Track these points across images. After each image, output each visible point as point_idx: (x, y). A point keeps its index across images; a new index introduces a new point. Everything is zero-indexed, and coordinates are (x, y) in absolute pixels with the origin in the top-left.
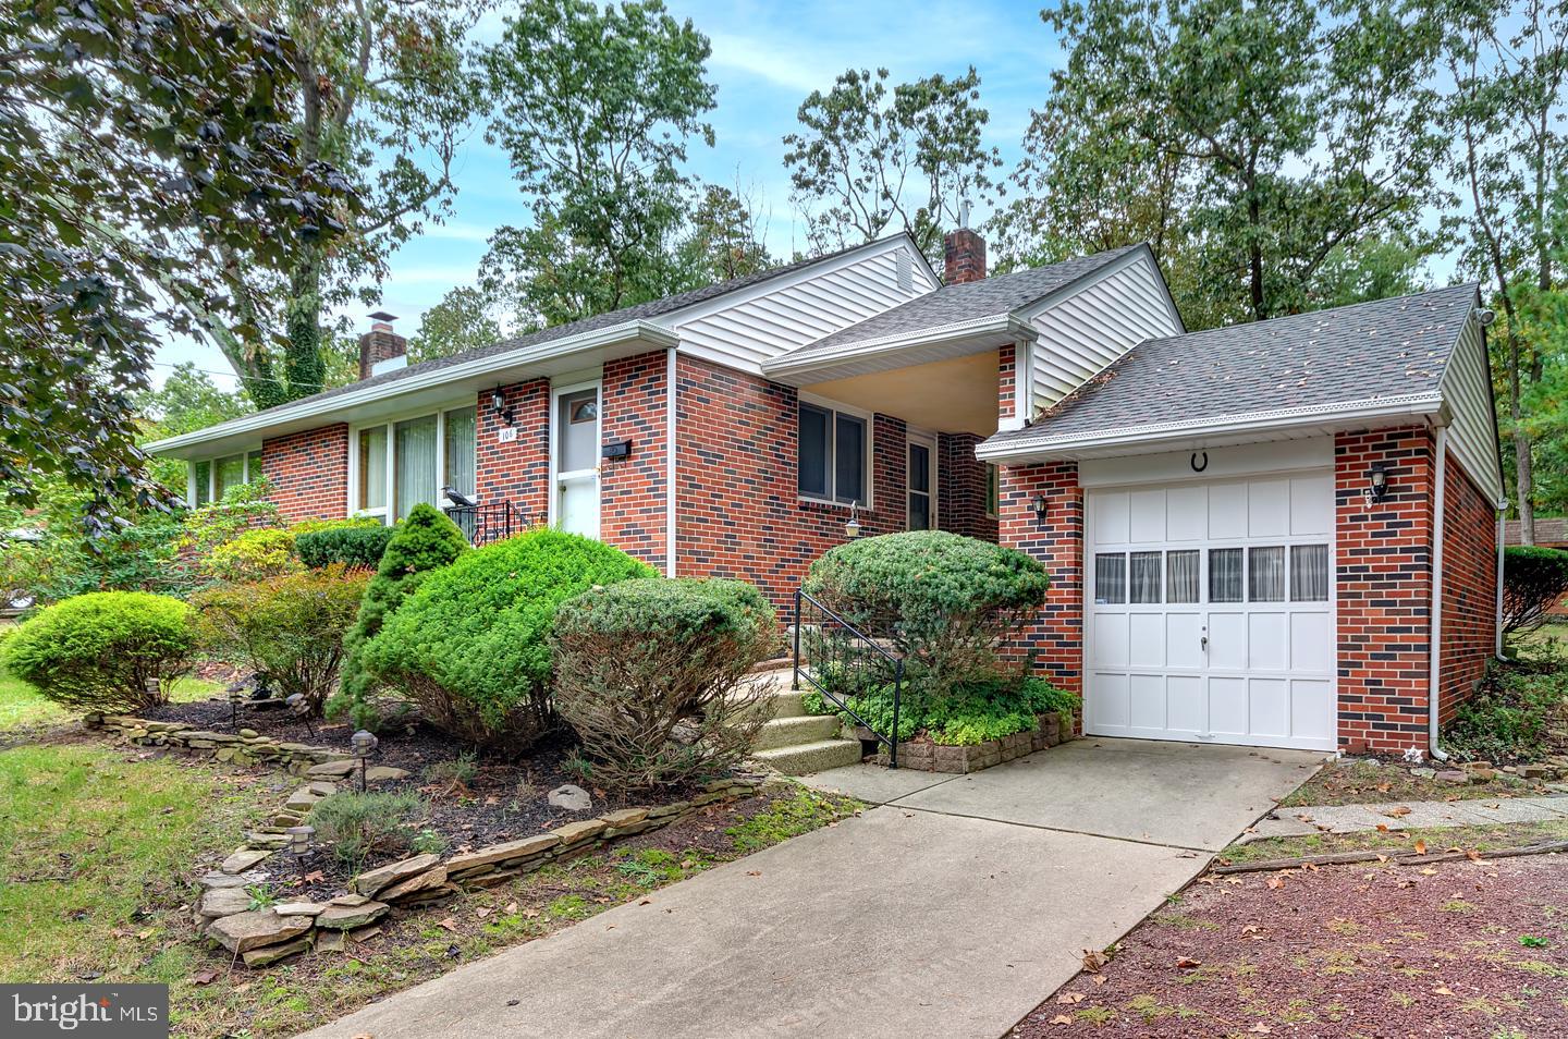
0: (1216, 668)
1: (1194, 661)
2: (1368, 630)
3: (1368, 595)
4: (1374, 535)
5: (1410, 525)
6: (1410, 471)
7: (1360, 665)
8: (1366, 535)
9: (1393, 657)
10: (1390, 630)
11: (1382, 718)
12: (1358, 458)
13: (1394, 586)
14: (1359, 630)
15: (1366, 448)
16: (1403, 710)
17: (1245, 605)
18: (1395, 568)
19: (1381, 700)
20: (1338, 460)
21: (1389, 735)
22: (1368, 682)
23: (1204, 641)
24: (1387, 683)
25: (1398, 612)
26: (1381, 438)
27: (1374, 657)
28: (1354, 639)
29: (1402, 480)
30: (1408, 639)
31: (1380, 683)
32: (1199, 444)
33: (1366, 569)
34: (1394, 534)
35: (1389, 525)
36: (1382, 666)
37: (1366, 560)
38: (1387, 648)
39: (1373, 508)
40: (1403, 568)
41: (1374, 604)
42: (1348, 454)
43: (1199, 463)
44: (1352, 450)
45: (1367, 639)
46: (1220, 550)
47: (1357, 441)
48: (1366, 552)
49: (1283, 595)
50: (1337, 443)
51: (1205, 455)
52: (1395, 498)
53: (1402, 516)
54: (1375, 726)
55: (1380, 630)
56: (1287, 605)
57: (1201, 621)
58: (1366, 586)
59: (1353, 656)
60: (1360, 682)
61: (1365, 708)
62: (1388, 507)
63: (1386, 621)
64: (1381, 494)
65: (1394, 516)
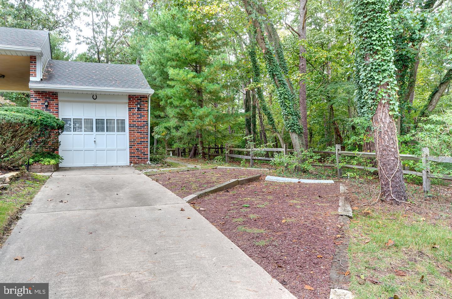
0: (98, 148)
1: (92, 146)
2: (136, 138)
3: (136, 131)
4: (137, 118)
5: (144, 116)
6: (144, 105)
7: (135, 146)
8: (135, 118)
9: (141, 144)
10: (141, 138)
11: (139, 157)
12: (134, 101)
13: (141, 129)
14: (134, 138)
15: (135, 99)
16: (144, 155)
17: (105, 133)
18: (141, 125)
19: (139, 153)
20: (129, 101)
21: (141, 160)
22: (136, 149)
23: (95, 141)
24: (140, 149)
25: (142, 134)
26: (138, 97)
27: (138, 144)
28: (133, 140)
29: (143, 107)
30: (144, 140)
31: (139, 149)
32: (95, 93)
33: (136, 125)
34: (141, 118)
35: (140, 116)
36: (139, 146)
37: (136, 123)
38: (140, 142)
39: (137, 112)
40: (143, 125)
41: (137, 132)
42: (131, 100)
43: (95, 97)
44: (132, 99)
45: (136, 140)
46: (98, 119)
47: (133, 97)
48: (136, 121)
49: (115, 131)
50: (129, 97)
51: (96, 96)
52: (141, 110)
53: (143, 114)
54: (138, 158)
55: (139, 138)
56: (116, 133)
57: (94, 136)
58: (136, 129)
59: (133, 144)
60: (135, 149)
61: (136, 155)
62: (140, 112)
63: (140, 136)
64: (139, 109)
65: (141, 114)
